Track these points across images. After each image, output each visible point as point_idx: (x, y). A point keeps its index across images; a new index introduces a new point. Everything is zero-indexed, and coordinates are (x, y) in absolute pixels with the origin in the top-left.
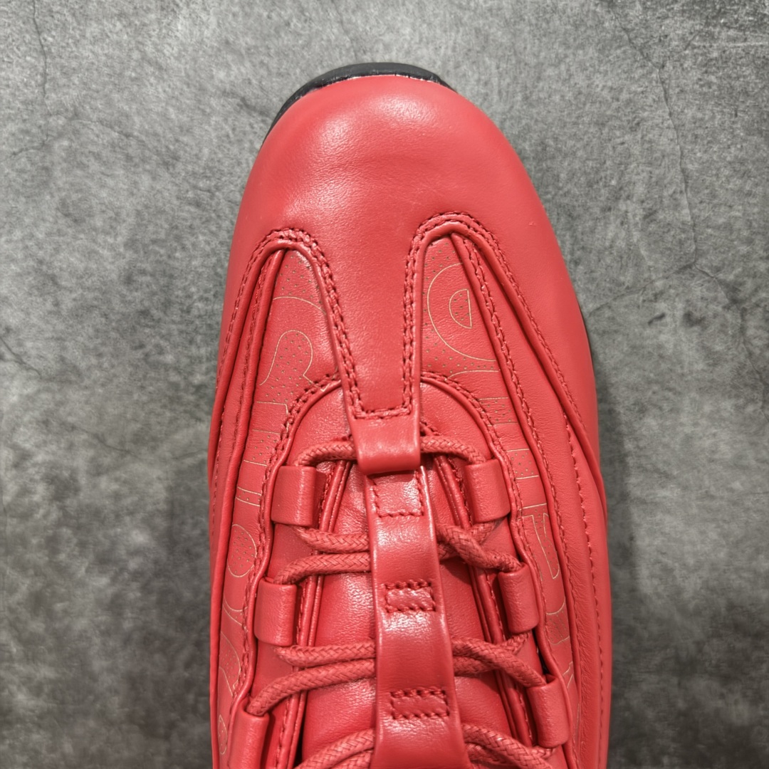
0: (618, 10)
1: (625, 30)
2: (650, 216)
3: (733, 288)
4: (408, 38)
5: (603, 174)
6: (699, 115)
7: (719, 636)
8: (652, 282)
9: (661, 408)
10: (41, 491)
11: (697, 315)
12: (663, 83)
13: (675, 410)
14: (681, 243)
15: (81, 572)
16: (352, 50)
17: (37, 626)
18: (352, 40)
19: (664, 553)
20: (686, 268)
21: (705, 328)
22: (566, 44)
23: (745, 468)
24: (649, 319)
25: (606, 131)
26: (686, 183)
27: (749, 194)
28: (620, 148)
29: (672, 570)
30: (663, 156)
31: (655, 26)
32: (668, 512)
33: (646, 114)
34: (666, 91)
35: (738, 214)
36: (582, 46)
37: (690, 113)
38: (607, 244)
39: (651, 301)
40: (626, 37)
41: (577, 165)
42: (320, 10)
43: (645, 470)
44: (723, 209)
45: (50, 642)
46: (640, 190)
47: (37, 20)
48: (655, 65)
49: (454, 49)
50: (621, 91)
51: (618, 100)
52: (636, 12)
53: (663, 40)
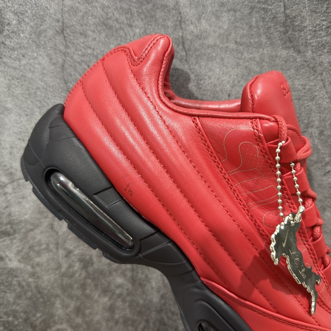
0: (302, 54)
1: (306, 61)
2: (321, 133)
4: (218, 73)
5: (301, 119)
8: (324, 158)
10: (77, 266)
12: (322, 80)
15: (96, 296)
16: (195, 80)
17: (79, 320)
18: (195, 76)
22: (282, 69)
24: (324, 173)
25: (301, 101)
28: (307, 108)
30: (325, 109)
31: (317, 59)
33: (316, 93)
34: (324, 84)
36: (289, 69)
39: (324, 166)
40: (306, 64)
42: (181, 65)
45: (85, 326)
46: (317, 123)
47: (65, 79)
48: (319, 74)
49: (237, 76)
50: (306, 85)
51: (305, 89)
52: (309, 54)
53: (321, 64)
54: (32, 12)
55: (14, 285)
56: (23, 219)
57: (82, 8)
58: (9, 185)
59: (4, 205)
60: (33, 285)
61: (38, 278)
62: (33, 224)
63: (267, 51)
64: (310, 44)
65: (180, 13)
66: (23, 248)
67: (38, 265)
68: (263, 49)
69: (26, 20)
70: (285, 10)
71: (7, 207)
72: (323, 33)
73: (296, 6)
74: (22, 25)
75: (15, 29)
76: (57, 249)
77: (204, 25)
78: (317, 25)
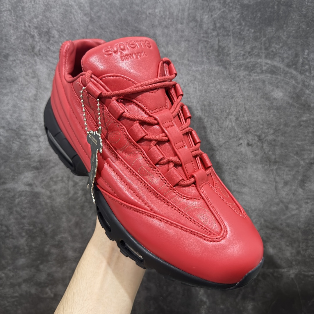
0: (227, 70)
1: (229, 75)
2: (237, 119)
3: (259, 137)
5: (225, 109)
6: (248, 94)
7: (262, 229)
8: (238, 135)
9: (242, 167)
10: (80, 193)
11: (250, 143)
12: (239, 87)
13: (246, 168)
14: (245, 126)
15: (90, 215)
17: (76, 231)
19: (246, 206)
20: (247, 132)
21: (252, 147)
22: (215, 78)
23: (266, 183)
24: (238, 144)
25: (225, 99)
26: (246, 111)
27: (262, 113)
28: (229, 103)
29: (248, 211)
30: (240, 105)
31: (237, 73)
32: (246, 195)
33: (235, 94)
34: (240, 89)
35: (259, 118)
36: (219, 79)
37: (246, 94)
38: (226, 126)
40: (229, 76)
41: (218, 107)
43: (239, 184)
44: (255, 117)
45: (80, 236)
46: (234, 113)
48: (237, 83)
49: (188, 80)
50: (228, 89)
51: (228, 91)
52: (232, 70)
53: (239, 76)
54: (68, 32)
55: (37, 204)
56: (48, 159)
57: (98, 31)
58: (42, 137)
59: (37, 149)
60: (49, 205)
61: (54, 200)
62: (54, 163)
63: (206, 67)
64: (233, 64)
65: (156, 40)
66: (46, 179)
67: (54, 191)
68: (204, 65)
69: (64, 35)
70: (219, 43)
71: (39, 151)
72: (241, 58)
73: (225, 41)
74: (62, 39)
75: (57, 41)
76: (68, 181)
77: (170, 48)
78: (237, 53)
